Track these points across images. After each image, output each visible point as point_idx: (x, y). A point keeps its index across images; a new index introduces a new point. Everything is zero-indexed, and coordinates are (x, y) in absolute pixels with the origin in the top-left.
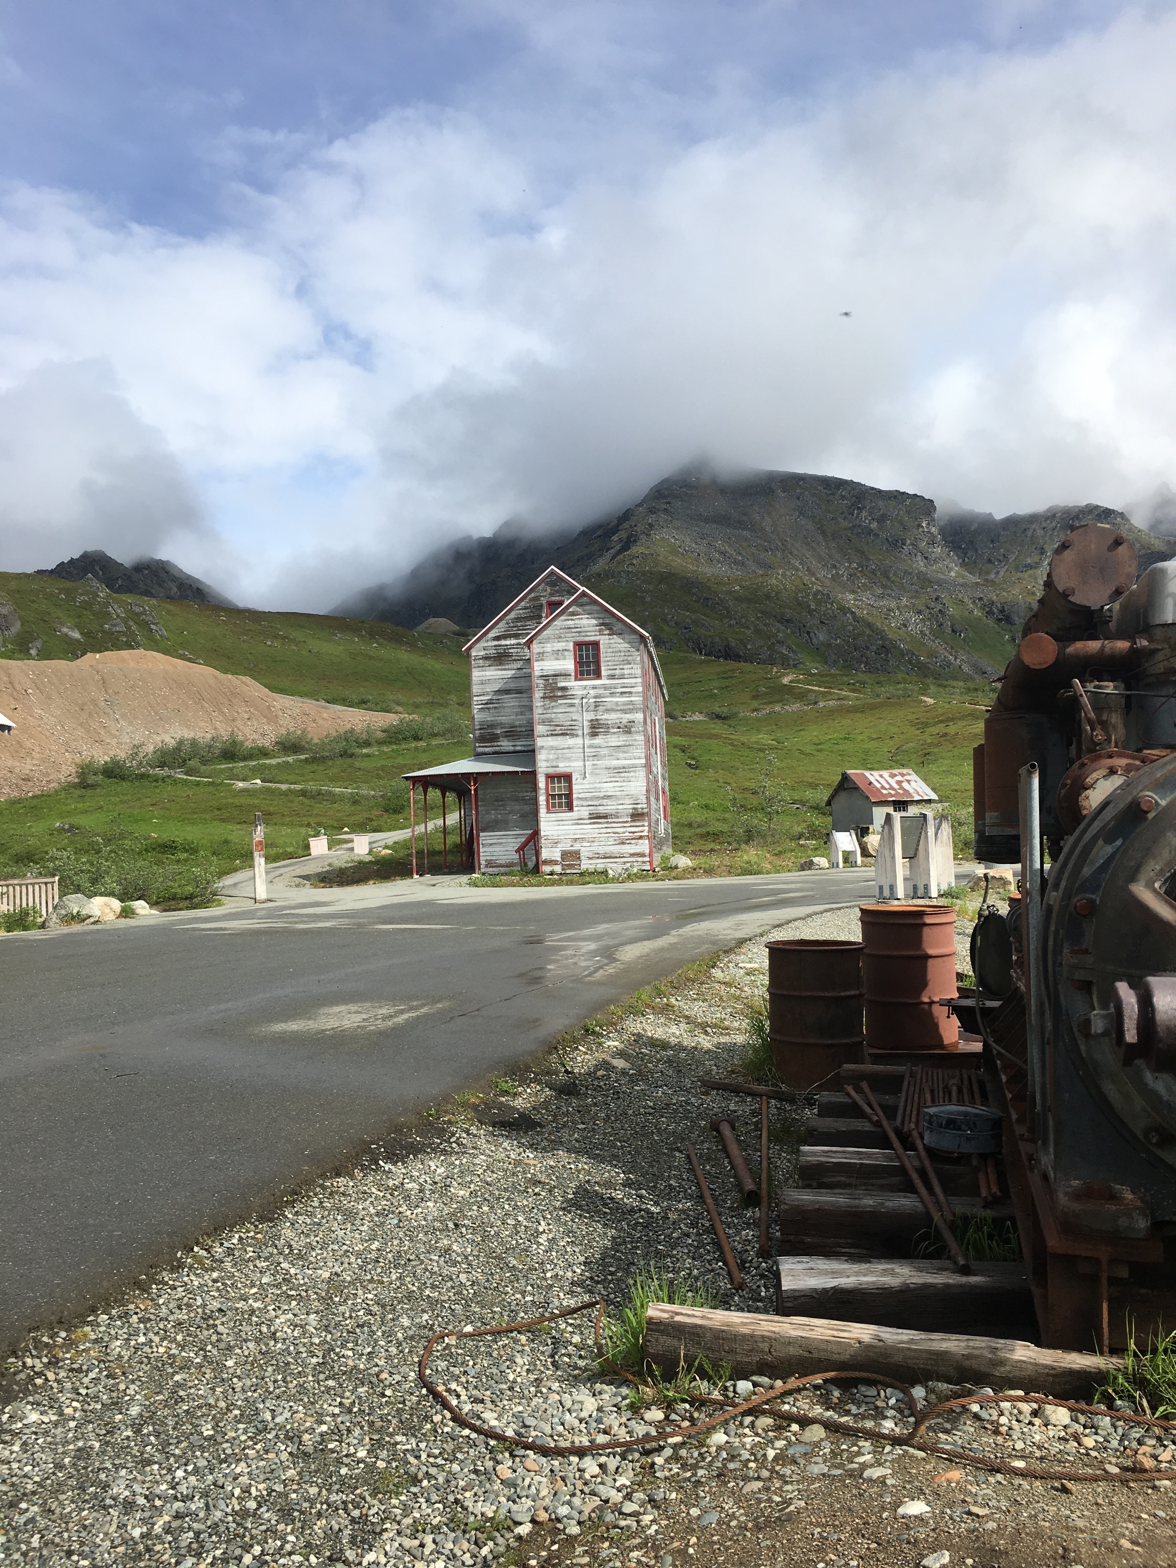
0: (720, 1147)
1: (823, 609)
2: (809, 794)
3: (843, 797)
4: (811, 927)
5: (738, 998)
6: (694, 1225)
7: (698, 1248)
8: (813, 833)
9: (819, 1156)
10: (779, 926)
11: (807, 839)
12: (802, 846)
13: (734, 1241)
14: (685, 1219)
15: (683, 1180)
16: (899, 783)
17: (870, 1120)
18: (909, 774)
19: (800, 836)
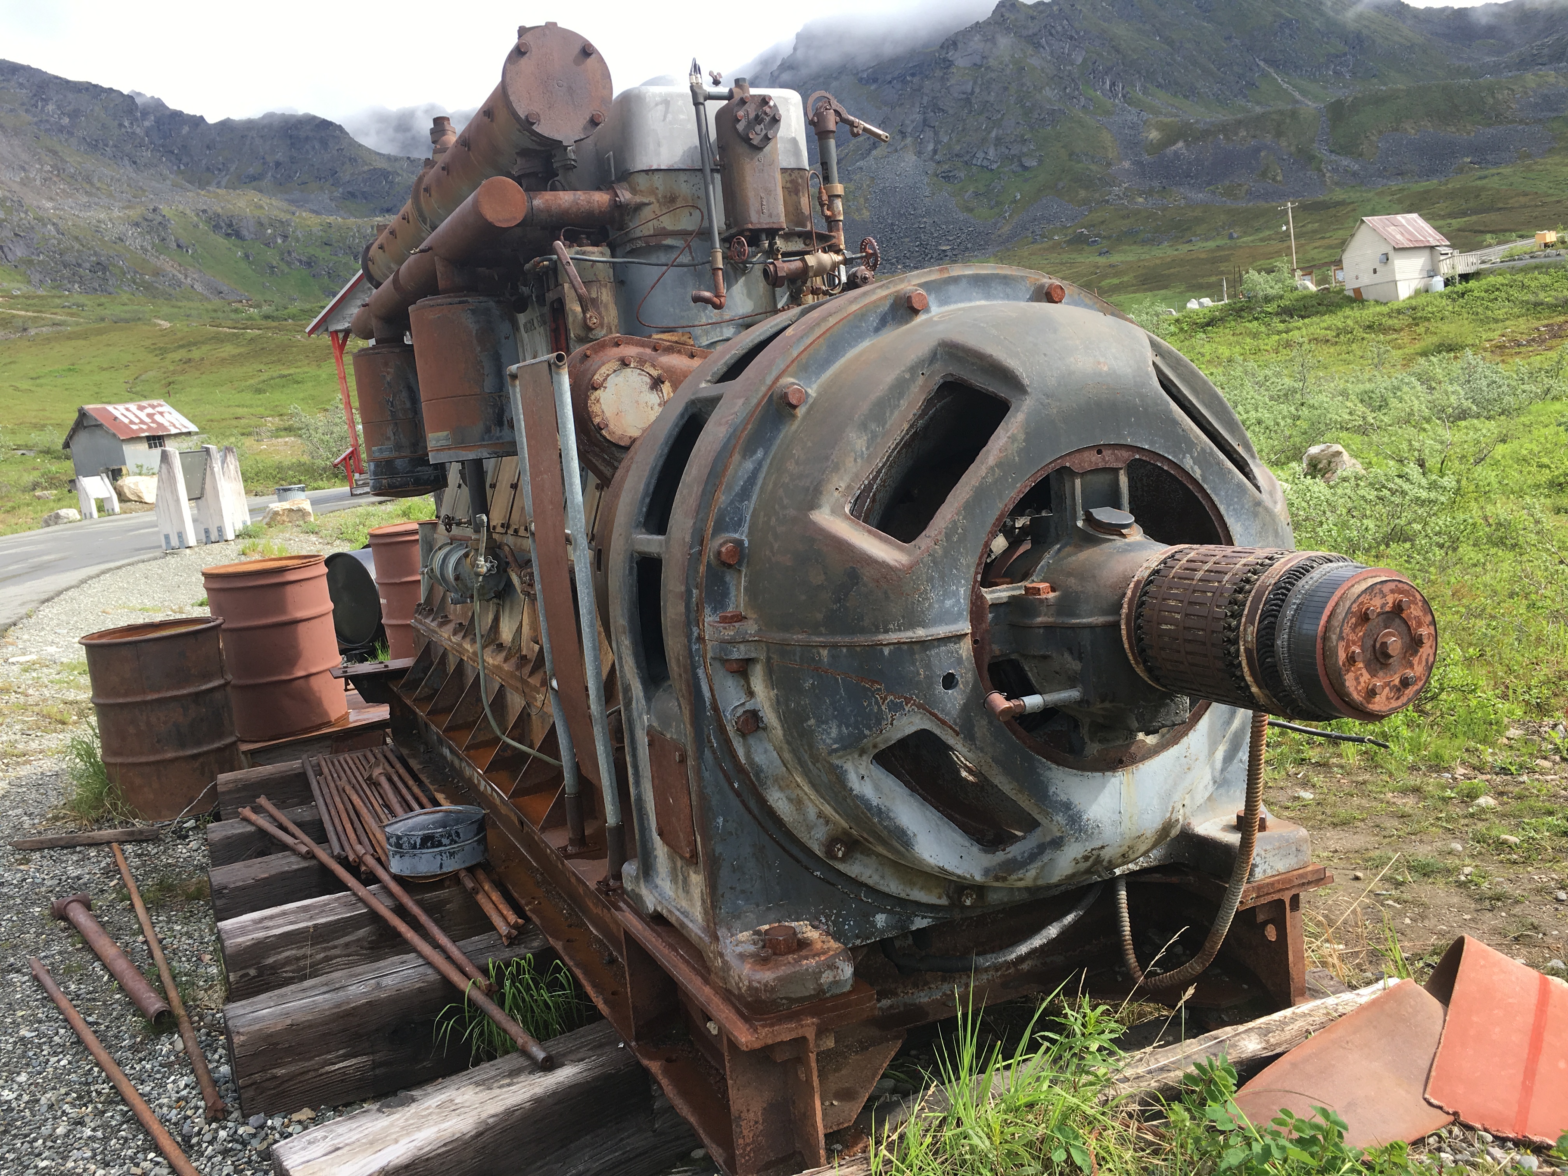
0: (80, 946)
1: (16, 219)
2: (35, 437)
3: (82, 438)
4: (90, 596)
5: (25, 708)
6: (83, 1099)
7: (106, 1139)
8: (52, 482)
9: (253, 931)
10: (48, 600)
11: (46, 489)
12: (39, 498)
13: (161, 1106)
14: (67, 1094)
15: (40, 1022)
16: (150, 416)
17: (294, 852)
18: (161, 406)
19: (35, 486)
